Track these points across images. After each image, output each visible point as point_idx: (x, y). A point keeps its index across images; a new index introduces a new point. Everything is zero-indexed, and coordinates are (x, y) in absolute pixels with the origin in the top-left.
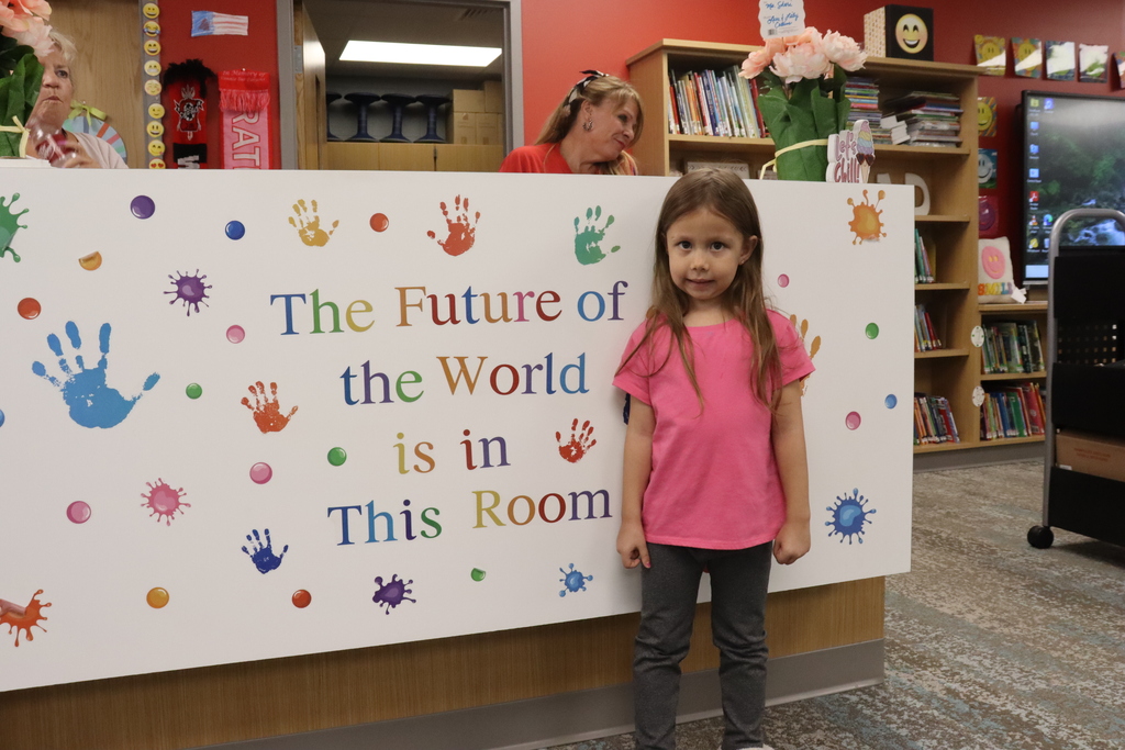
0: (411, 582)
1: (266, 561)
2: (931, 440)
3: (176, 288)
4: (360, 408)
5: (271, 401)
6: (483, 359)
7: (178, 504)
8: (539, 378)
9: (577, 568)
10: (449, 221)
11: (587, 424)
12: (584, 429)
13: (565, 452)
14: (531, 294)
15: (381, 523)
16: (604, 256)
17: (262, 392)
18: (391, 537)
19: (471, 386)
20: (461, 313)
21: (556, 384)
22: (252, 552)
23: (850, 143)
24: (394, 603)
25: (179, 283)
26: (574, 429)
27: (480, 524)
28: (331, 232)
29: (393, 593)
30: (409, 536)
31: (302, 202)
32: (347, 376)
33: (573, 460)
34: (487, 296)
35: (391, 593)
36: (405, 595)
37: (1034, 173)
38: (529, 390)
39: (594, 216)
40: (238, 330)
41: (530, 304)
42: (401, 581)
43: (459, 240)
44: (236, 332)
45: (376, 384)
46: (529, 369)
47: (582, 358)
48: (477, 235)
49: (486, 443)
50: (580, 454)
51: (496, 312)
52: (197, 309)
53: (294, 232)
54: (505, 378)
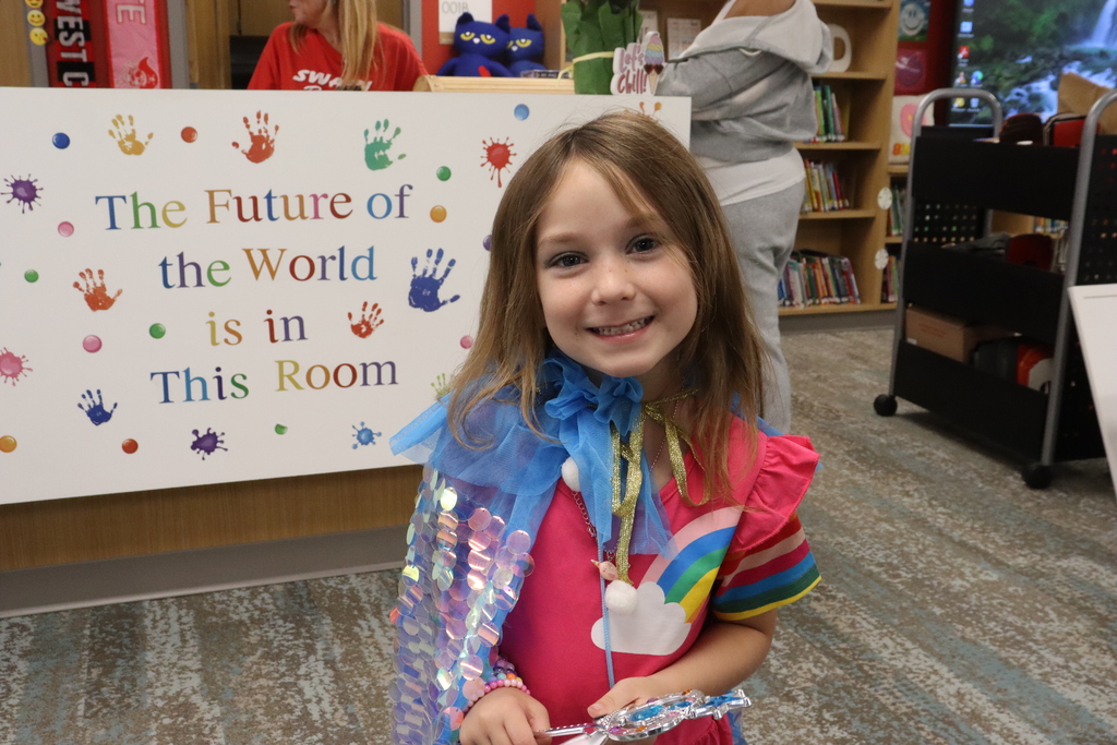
0: (223, 434)
1: (99, 415)
2: (831, 300)
3: (11, 190)
4: (176, 291)
5: (99, 285)
6: (283, 251)
7: (21, 369)
8: (332, 267)
9: (367, 426)
10: (251, 134)
11: (375, 306)
12: (373, 310)
13: (356, 329)
14: (325, 196)
15: (196, 387)
16: (391, 163)
17: (91, 277)
18: (205, 397)
19: (273, 274)
20: (263, 211)
21: (348, 272)
22: (87, 408)
23: (637, 55)
24: (209, 450)
25: (13, 185)
26: (364, 310)
27: (282, 388)
28: (147, 143)
29: (208, 443)
30: (221, 397)
31: (119, 117)
32: (164, 264)
33: (363, 336)
34: (286, 198)
35: (206, 443)
36: (218, 444)
37: (966, 27)
38: (324, 277)
39: (382, 128)
40: (68, 226)
41: (324, 205)
42: (214, 433)
43: (260, 150)
44: (66, 227)
45: (190, 272)
46: (324, 259)
47: (371, 250)
48: (277, 146)
49: (286, 321)
50: (370, 331)
51: (294, 211)
52: (31, 208)
53: (114, 143)
54: (302, 268)
